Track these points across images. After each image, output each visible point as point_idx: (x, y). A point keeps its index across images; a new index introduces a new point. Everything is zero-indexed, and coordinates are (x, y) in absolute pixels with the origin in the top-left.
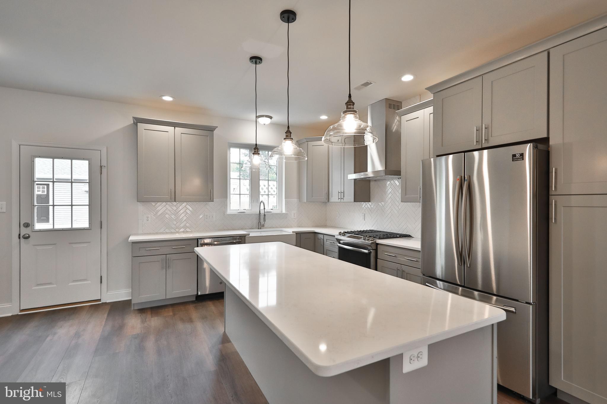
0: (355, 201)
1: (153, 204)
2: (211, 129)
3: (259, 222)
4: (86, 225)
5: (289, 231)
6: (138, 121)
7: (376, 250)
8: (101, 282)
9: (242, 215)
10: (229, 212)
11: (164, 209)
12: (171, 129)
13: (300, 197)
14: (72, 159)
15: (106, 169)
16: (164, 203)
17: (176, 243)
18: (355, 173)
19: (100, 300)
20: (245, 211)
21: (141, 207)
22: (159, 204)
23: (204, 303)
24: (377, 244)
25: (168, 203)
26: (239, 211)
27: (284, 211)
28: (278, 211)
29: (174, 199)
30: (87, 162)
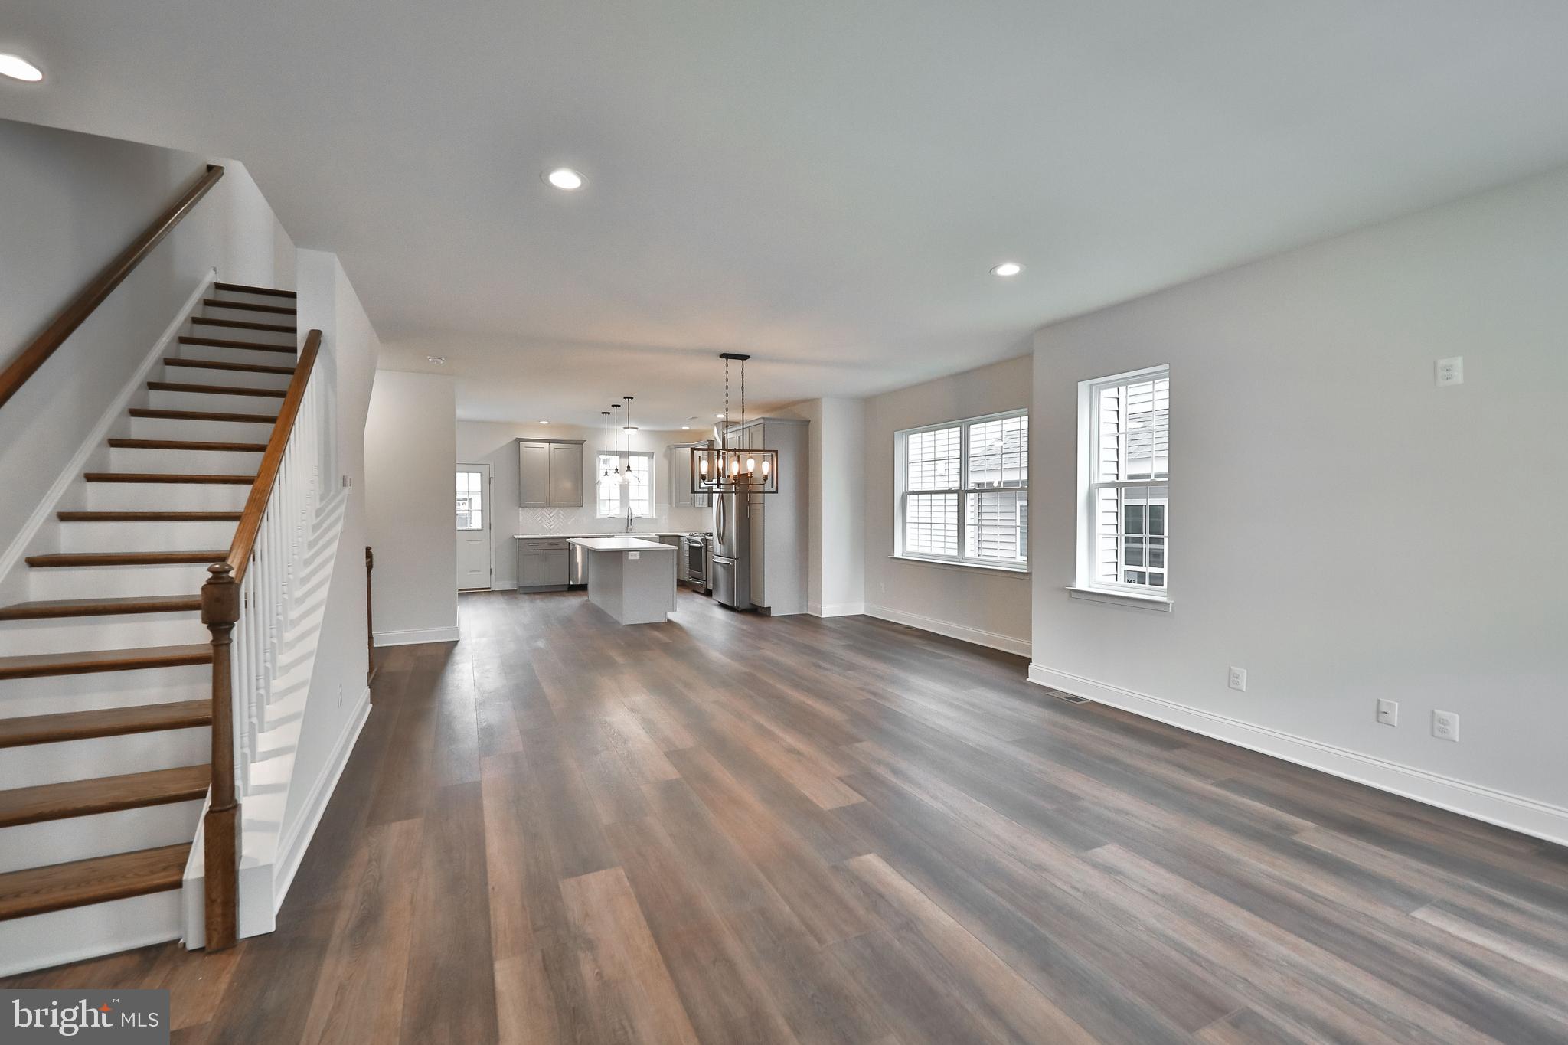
1: (532, 508)
2: (581, 443)
4: (480, 527)
5: (652, 534)
6: (519, 441)
7: (706, 545)
8: (491, 574)
9: (611, 519)
10: (598, 516)
11: (541, 512)
12: (546, 445)
13: (671, 503)
14: (473, 472)
15: (494, 480)
16: (541, 509)
17: (552, 541)
19: (489, 588)
20: (615, 517)
21: (521, 511)
24: (704, 540)
25: (545, 508)
26: (608, 516)
27: (654, 520)
28: (650, 520)
29: (549, 504)
30: (479, 474)
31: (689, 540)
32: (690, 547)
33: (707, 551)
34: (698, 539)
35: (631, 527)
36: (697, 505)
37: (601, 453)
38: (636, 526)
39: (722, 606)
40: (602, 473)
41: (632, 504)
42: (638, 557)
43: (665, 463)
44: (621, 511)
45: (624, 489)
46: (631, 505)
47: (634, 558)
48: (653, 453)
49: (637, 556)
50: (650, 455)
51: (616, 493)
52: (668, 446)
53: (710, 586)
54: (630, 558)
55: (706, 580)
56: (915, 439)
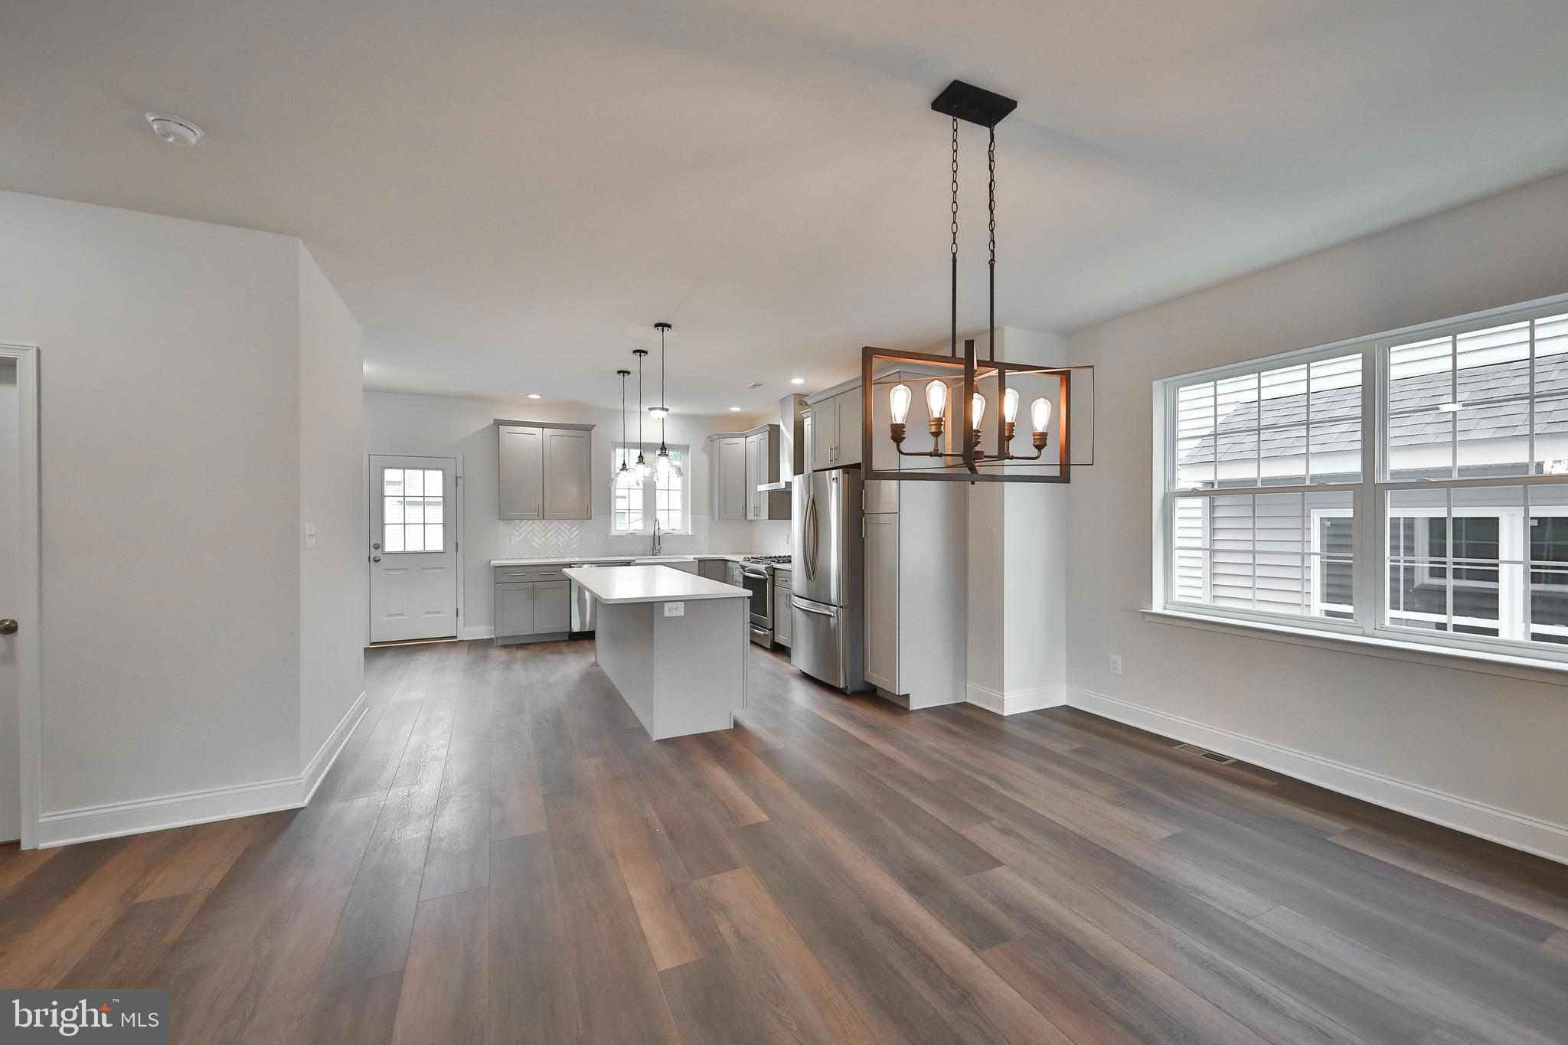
0: (769, 519)
1: (517, 522)
2: (588, 429)
3: (654, 546)
4: (440, 548)
5: (690, 558)
6: (499, 423)
7: (773, 576)
8: (457, 616)
9: (632, 536)
10: (613, 533)
11: (531, 527)
12: (538, 431)
13: (712, 514)
14: (424, 469)
15: (462, 481)
16: (531, 522)
17: (545, 569)
18: (769, 483)
19: (455, 637)
20: (636, 532)
21: (502, 526)
22: (524, 522)
23: (580, 642)
24: (775, 569)
25: (536, 521)
26: (627, 532)
27: (690, 533)
28: (684, 533)
29: (542, 516)
30: (441, 472)
31: (743, 567)
32: (745, 577)
33: (774, 585)
34: (761, 567)
35: (658, 547)
36: (750, 516)
37: (616, 445)
38: (665, 546)
39: (806, 677)
40: (619, 465)
41: (661, 516)
42: (681, 613)
43: (704, 460)
44: (645, 525)
45: (649, 490)
46: (657, 517)
47: (674, 614)
48: (688, 446)
49: (680, 610)
50: (683, 449)
51: (637, 499)
52: (709, 437)
53: (782, 639)
54: (667, 614)
55: (773, 629)
56: (1186, 394)
